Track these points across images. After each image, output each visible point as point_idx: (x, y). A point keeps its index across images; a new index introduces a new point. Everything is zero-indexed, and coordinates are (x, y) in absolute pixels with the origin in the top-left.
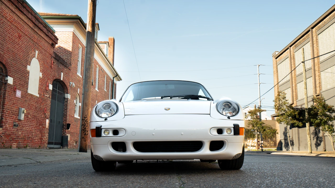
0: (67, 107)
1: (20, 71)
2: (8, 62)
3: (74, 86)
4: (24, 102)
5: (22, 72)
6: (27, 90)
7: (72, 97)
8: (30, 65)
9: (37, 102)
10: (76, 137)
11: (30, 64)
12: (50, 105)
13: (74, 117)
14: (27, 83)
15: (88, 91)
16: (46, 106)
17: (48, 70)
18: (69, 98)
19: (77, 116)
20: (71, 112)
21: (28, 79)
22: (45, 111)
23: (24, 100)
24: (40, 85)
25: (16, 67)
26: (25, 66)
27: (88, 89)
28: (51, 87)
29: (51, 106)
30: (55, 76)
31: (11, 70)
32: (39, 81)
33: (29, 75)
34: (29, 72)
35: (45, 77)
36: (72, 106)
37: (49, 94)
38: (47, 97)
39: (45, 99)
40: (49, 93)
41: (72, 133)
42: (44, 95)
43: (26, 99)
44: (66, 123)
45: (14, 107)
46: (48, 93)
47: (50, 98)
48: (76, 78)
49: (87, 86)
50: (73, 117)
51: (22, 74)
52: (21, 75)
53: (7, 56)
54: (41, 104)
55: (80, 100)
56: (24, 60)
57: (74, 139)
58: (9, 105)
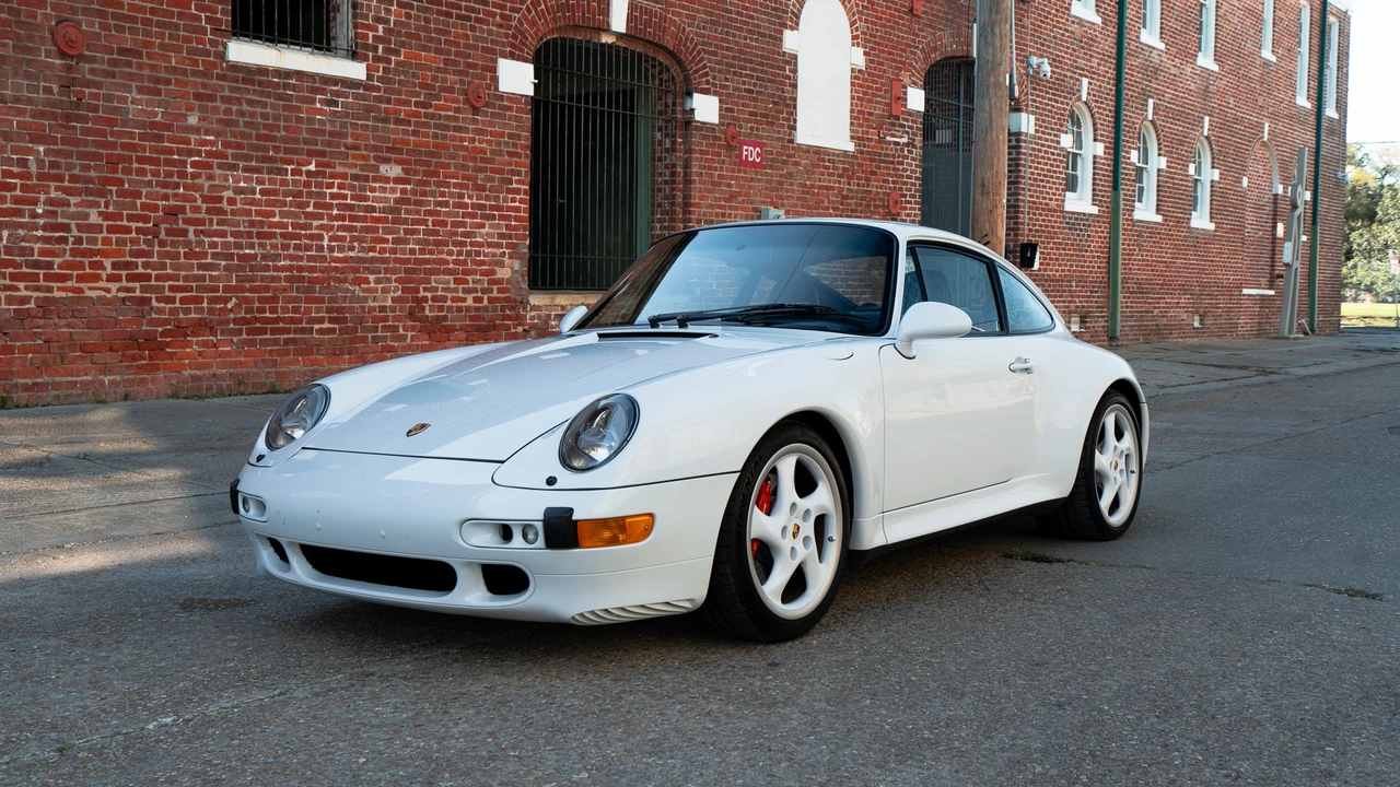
0: (1019, 171)
1: (751, 62)
2: (686, 39)
3: (1049, 75)
4: (781, 183)
5: (762, 64)
6: (790, 134)
7: (1044, 121)
8: (794, 28)
9: (848, 174)
10: (1078, 297)
11: (797, 24)
12: (916, 178)
13: (1062, 212)
14: (788, 106)
15: (991, 128)
16: (894, 182)
17: (893, 28)
18: (1024, 130)
19: (1080, 202)
20: (1042, 192)
21: (795, 86)
22: (891, 204)
23: (781, 176)
24: (859, 98)
25: (728, 49)
26: (770, 37)
27: (991, 119)
28: (916, 99)
29: (926, 179)
30: (935, 49)
31: (705, 67)
32: (852, 84)
33: (795, 71)
34: (795, 57)
35: (882, 64)
36: (1046, 164)
37: (907, 133)
38: (897, 144)
39: (886, 155)
40: (911, 128)
41: (1052, 281)
42: (881, 141)
43: (792, 169)
44: (1017, 240)
45: (736, 208)
46: (903, 126)
47: (914, 147)
48: (1067, 31)
49: (987, 107)
50: (1055, 211)
51: (762, 72)
52: (758, 78)
53: (679, 14)
54: (867, 180)
55: (1095, 130)
56: (765, 13)
57: (1068, 307)
58: (710, 206)
